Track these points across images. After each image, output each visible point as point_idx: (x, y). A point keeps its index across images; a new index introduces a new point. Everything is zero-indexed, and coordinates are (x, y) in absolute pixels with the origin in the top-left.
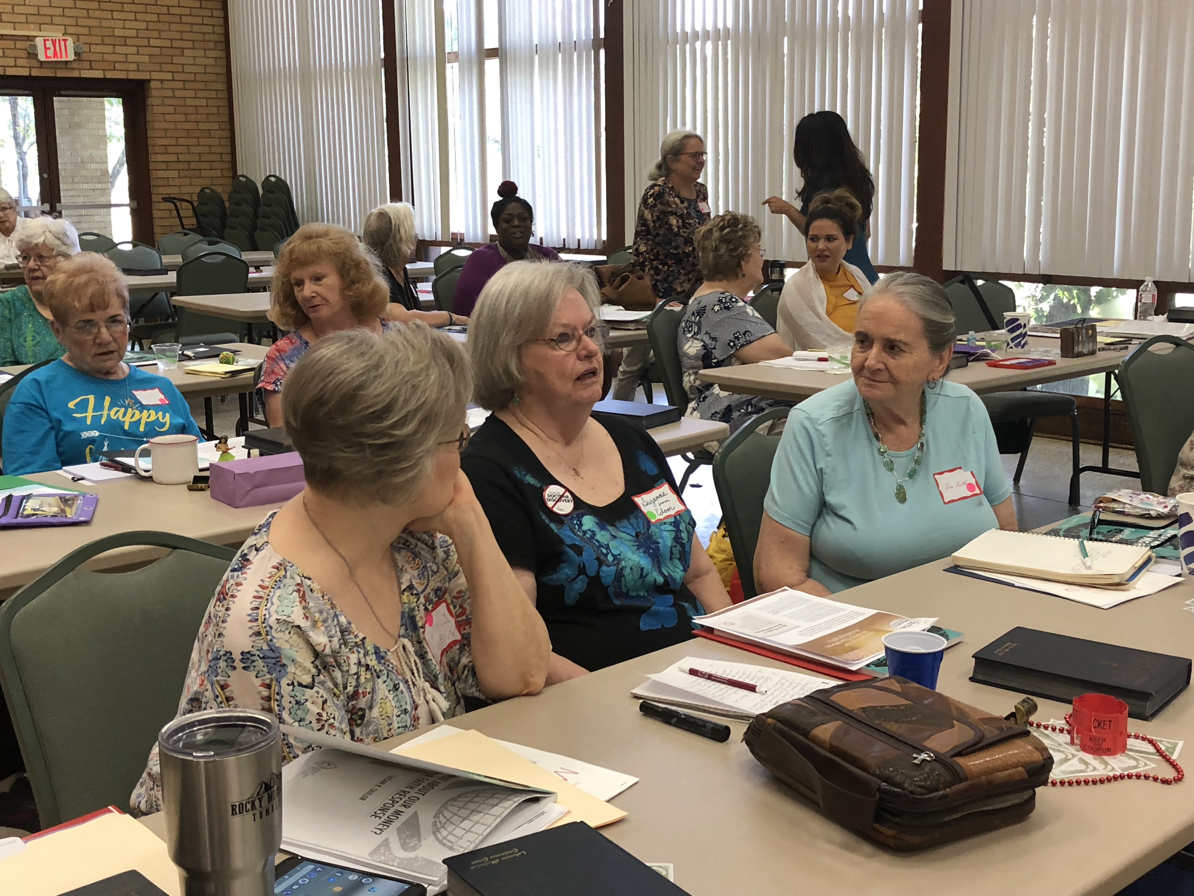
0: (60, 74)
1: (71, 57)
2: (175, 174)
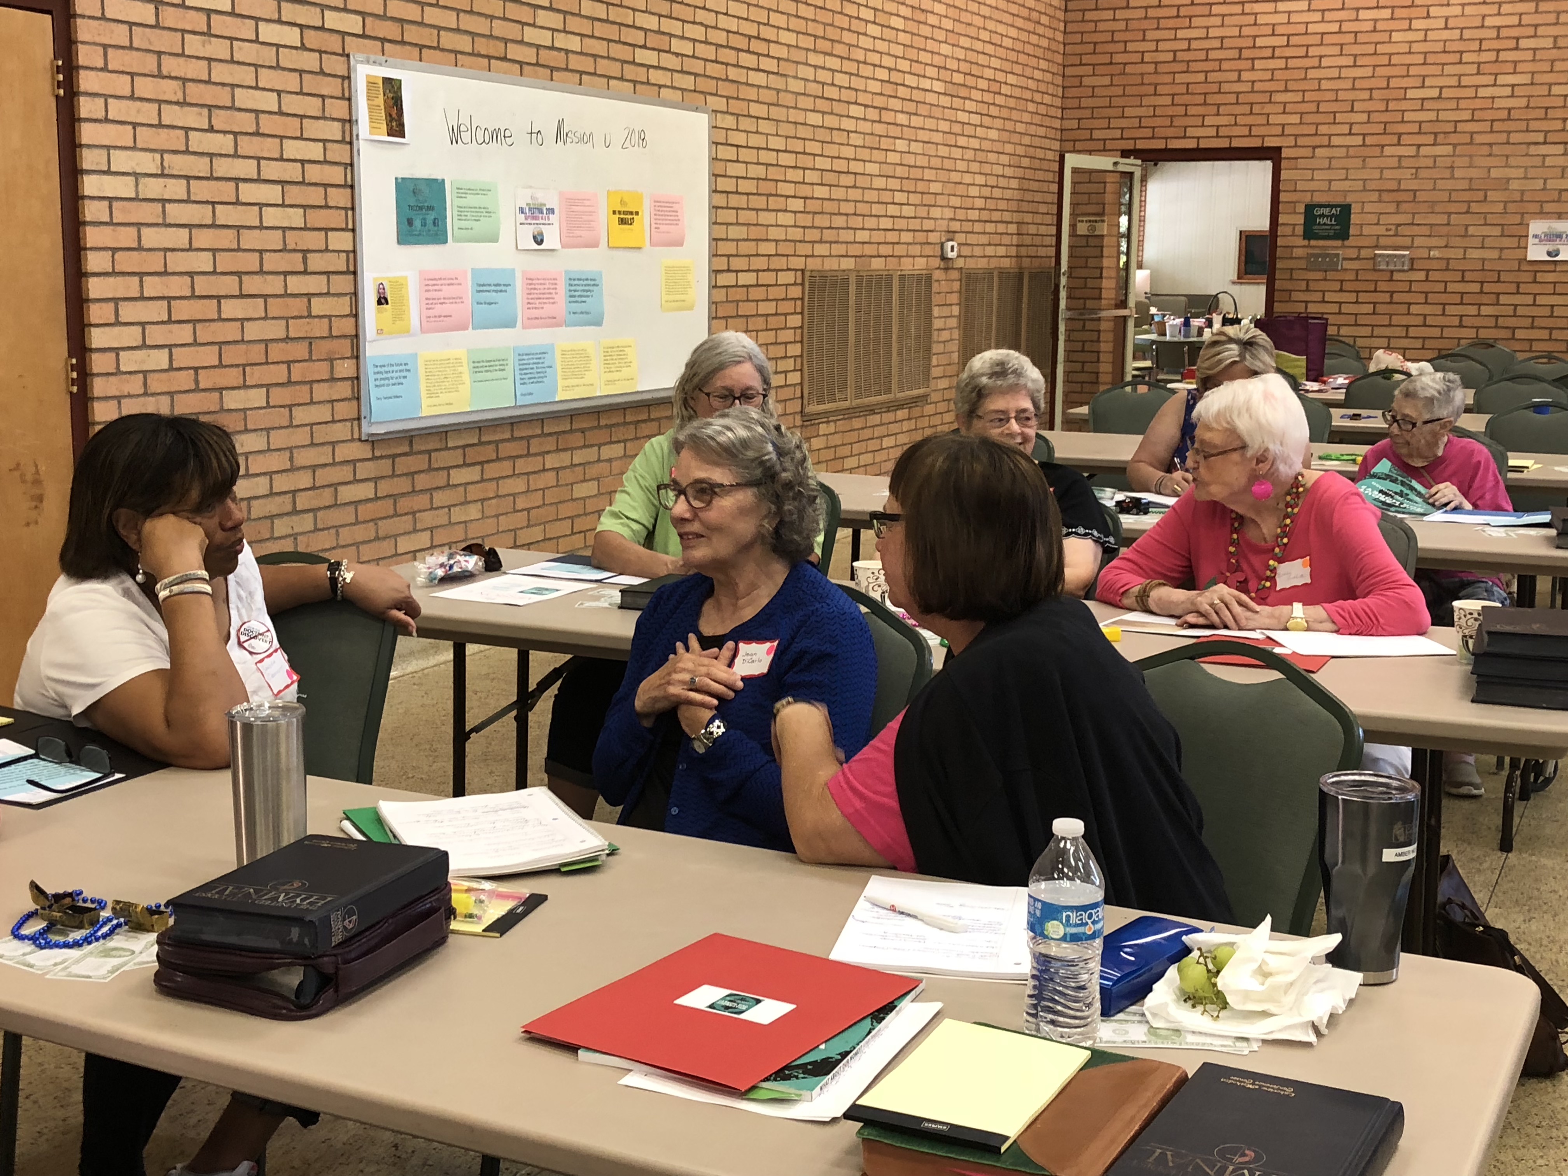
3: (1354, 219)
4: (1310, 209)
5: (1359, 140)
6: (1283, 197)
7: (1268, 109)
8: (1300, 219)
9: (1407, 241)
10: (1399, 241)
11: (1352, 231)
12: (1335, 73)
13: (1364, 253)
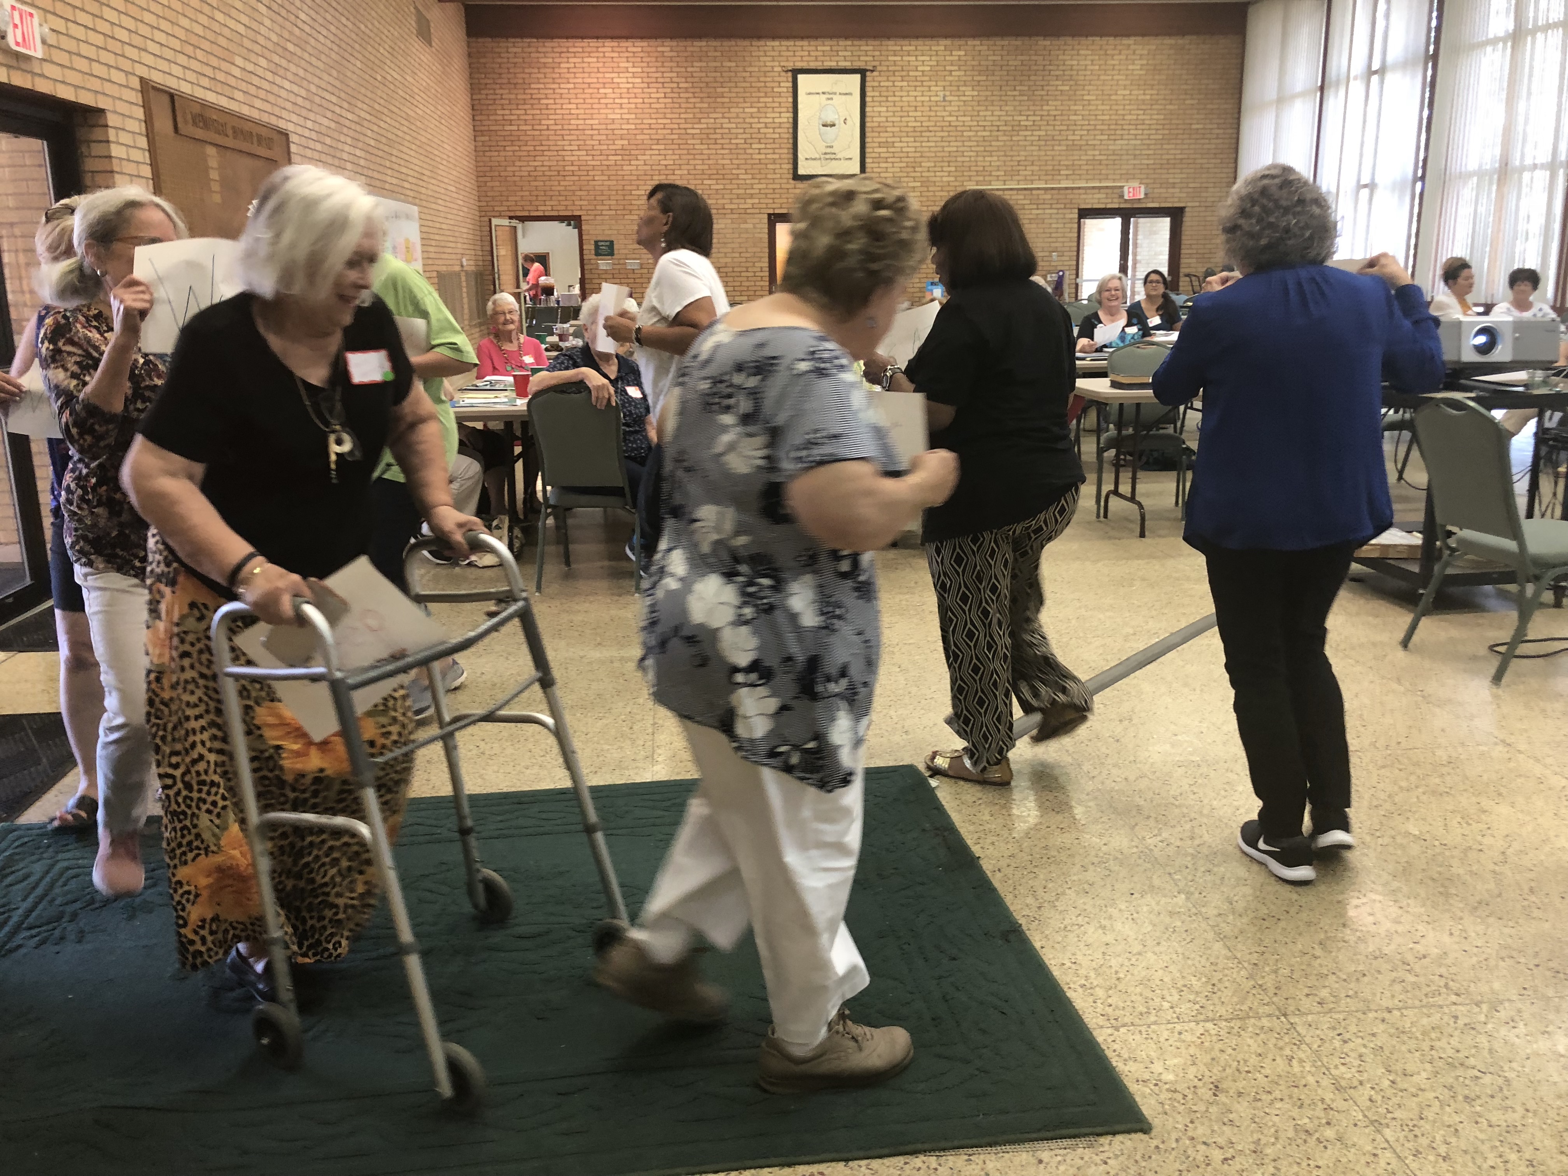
0: (1136, 206)
1: (1142, 196)
2: (1194, 260)
3: (616, 247)
4: (596, 242)
5: (613, 212)
6: (584, 237)
7: (574, 198)
8: (593, 247)
9: (637, 256)
10: (634, 256)
11: (616, 252)
12: (600, 183)
13: (622, 262)
